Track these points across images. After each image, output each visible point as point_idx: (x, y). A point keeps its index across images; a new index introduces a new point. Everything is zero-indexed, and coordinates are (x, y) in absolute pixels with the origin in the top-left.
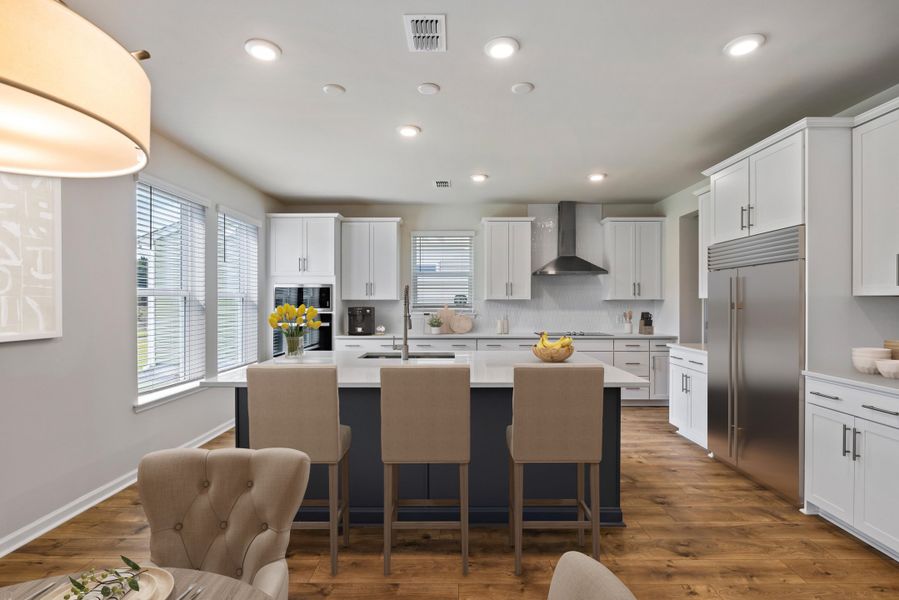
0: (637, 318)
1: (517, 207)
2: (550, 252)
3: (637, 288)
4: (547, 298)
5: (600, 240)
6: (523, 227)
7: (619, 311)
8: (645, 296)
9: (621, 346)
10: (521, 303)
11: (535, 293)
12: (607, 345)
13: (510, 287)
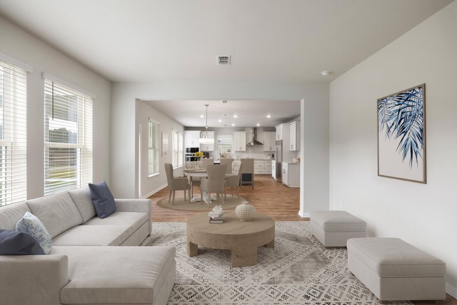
0: (271, 156)
1: (242, 129)
2: (251, 140)
3: (271, 148)
4: (250, 150)
5: (263, 137)
6: (243, 134)
7: (267, 154)
8: (273, 150)
9: (266, 162)
10: (243, 152)
11: (247, 149)
12: (263, 161)
13: (241, 148)
